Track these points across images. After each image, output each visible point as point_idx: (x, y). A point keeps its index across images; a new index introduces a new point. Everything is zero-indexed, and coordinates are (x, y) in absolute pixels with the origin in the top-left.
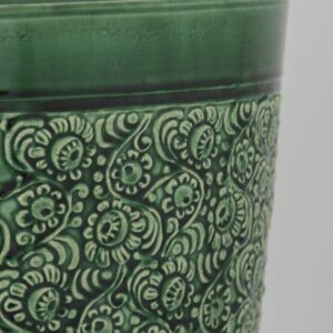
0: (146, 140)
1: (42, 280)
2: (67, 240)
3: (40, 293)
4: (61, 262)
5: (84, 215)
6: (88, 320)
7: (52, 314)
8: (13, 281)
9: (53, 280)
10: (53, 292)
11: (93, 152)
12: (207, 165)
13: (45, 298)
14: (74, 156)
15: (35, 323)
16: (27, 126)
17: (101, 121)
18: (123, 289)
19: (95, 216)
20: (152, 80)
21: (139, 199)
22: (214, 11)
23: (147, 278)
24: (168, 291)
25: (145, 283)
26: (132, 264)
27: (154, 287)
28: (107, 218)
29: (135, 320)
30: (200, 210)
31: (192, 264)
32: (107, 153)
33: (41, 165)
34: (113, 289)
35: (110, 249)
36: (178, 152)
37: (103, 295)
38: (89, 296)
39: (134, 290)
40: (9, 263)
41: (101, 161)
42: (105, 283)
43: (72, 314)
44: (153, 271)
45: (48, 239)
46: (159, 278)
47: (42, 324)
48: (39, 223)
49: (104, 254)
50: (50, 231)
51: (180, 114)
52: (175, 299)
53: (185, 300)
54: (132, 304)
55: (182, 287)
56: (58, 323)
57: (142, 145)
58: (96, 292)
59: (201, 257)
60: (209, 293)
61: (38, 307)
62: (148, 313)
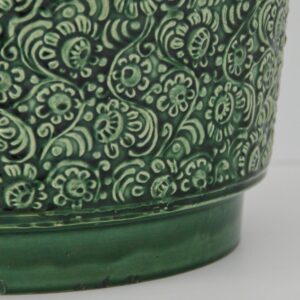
1: (74, 30)
3: (72, 42)
4: (92, 13)
6: (118, 68)
7: (84, 62)
8: (47, 31)
9: (84, 30)
10: (84, 41)
13: (77, 47)
15: (68, 70)
18: (151, 39)
23: (174, 28)
24: (193, 40)
25: (172, 33)
26: (159, 15)
27: (180, 36)
29: (162, 68)
31: (217, 15)
34: (141, 38)
35: (138, 0)
37: (132, 44)
38: (119, 46)
39: (161, 39)
40: (43, 14)
42: (134, 34)
43: (103, 62)
44: (179, 22)
46: (185, 28)
47: (75, 71)
49: (132, 6)
52: (200, 48)
53: (210, 50)
54: (159, 53)
55: (207, 37)
56: (89, 71)
58: (125, 42)
59: (225, 8)
60: (233, 43)
61: (71, 55)
62: (175, 61)
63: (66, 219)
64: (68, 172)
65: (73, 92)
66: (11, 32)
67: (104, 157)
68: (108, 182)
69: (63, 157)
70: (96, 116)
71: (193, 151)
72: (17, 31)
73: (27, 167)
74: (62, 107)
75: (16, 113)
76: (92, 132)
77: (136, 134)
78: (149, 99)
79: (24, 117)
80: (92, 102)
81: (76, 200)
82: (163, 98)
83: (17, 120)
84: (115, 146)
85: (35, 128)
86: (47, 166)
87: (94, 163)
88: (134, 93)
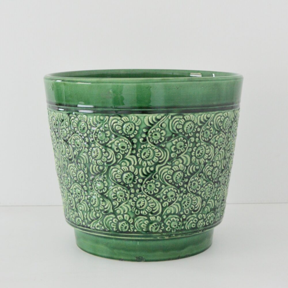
0: (212, 123)
1: (178, 169)
2: (187, 156)
3: (177, 173)
4: (184, 163)
5: (192, 148)
6: (191, 182)
7: (181, 180)
8: (169, 169)
9: (182, 169)
10: (181, 173)
11: (196, 127)
12: (227, 131)
13: (179, 175)
14: (191, 128)
15: (175, 183)
16: (177, 118)
17: (200, 116)
18: (202, 172)
19: (195, 148)
20: (215, 103)
21: (208, 142)
22: (232, 81)
23: (209, 168)
24: (214, 172)
25: (208, 170)
26: (205, 164)
27: (210, 171)
28: (199, 149)
29: (204, 182)
30: (224, 146)
31: (221, 163)
32: (200, 127)
33: (181, 131)
34: (199, 172)
35: (199, 159)
36: (220, 127)
37: (196, 174)
38: (192, 174)
39: (205, 172)
40: (168, 163)
41: (199, 130)
42: (197, 170)
43: (186, 180)
44: (210, 166)
45: (181, 156)
46: (212, 168)
47: (177, 183)
48: (179, 150)
49: (197, 160)
50: (182, 153)
51: (221, 114)
52: (215, 175)
53: (218, 175)
54: (204, 177)
55: (218, 171)
56: (182, 183)
57: (211, 124)
58: (194, 173)
59: (223, 160)
60: (224, 172)
61: (176, 178)
62: (209, 179)
63: (170, 236)
64: (172, 219)
65: (176, 191)
66: (157, 170)
67: (184, 214)
68: (184, 222)
69: (170, 214)
70: (183, 199)
71: (211, 211)
72: (159, 169)
73: (158, 217)
74: (172, 196)
75: (156, 198)
76: (181, 205)
77: (194, 205)
78: (199, 193)
79: (159, 200)
80: (182, 194)
81: (174, 229)
82: (204, 193)
83: (156, 201)
84: (188, 210)
85: (162, 203)
86: (165, 217)
87: (180, 216)
88: (195, 191)
